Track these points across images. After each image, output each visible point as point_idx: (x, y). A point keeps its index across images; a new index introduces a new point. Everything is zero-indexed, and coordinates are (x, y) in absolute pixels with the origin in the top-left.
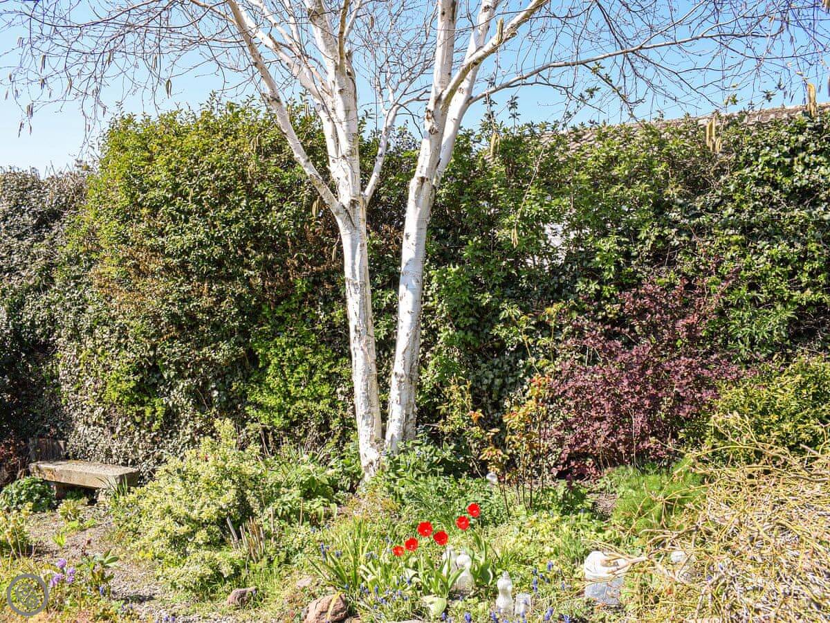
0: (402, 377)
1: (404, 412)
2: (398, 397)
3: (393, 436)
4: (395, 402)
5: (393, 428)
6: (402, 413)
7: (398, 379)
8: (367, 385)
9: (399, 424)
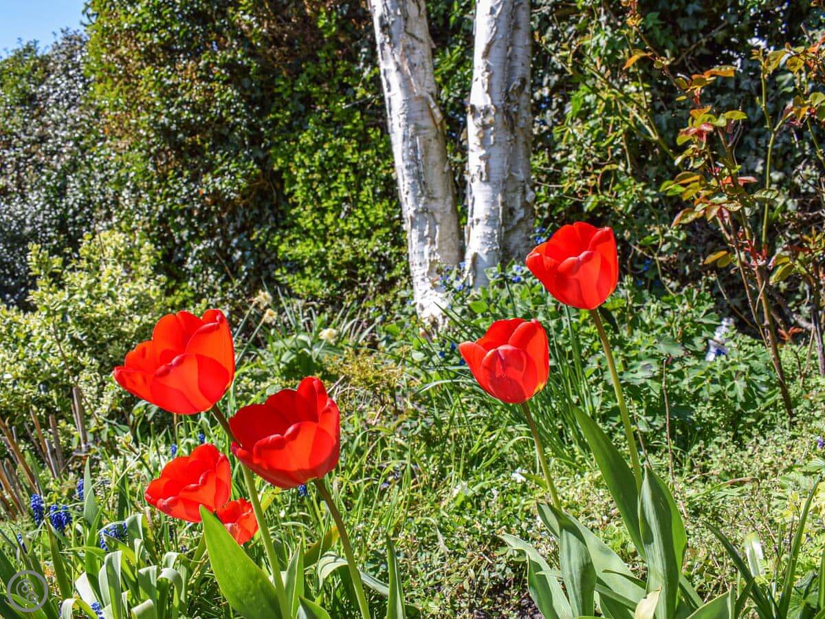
0: (486, 112)
1: (500, 198)
2: (483, 164)
3: (475, 258)
4: (477, 179)
5: (478, 240)
6: (494, 203)
7: (479, 120)
8: (415, 148)
9: (489, 230)
